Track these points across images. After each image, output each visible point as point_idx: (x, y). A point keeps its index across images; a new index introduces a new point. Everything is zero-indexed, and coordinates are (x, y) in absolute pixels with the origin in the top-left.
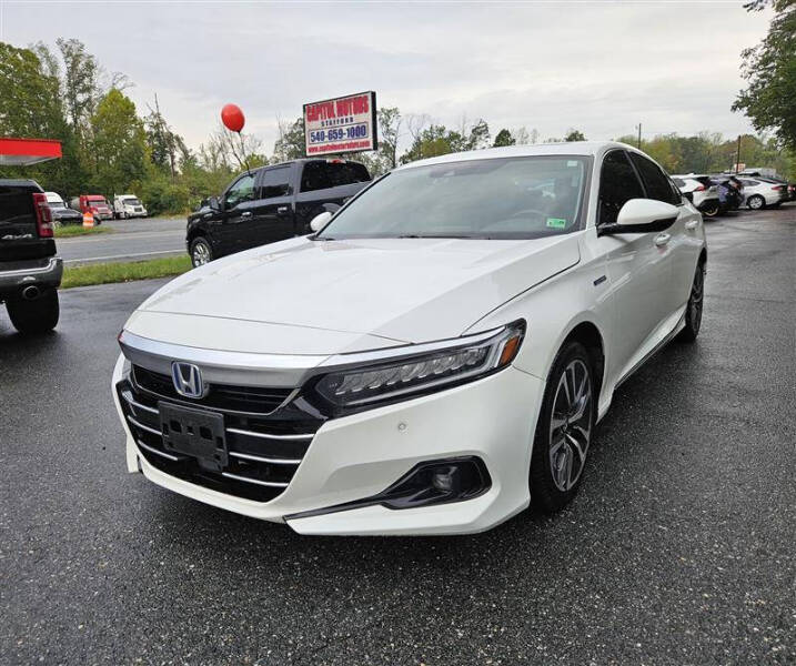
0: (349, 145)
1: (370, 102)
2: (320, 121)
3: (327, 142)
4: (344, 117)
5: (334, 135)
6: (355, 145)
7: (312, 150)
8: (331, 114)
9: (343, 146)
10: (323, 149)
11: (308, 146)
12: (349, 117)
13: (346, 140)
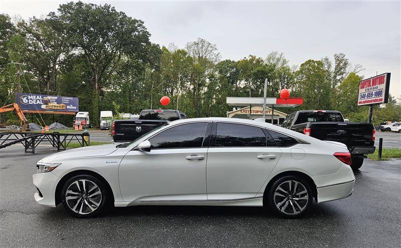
0: (374, 101)
1: (385, 79)
2: (365, 88)
3: (366, 99)
4: (374, 86)
5: (370, 95)
6: (377, 100)
7: (360, 103)
8: (369, 85)
9: (371, 101)
10: (364, 102)
11: (359, 101)
12: (376, 86)
13: (374, 98)
